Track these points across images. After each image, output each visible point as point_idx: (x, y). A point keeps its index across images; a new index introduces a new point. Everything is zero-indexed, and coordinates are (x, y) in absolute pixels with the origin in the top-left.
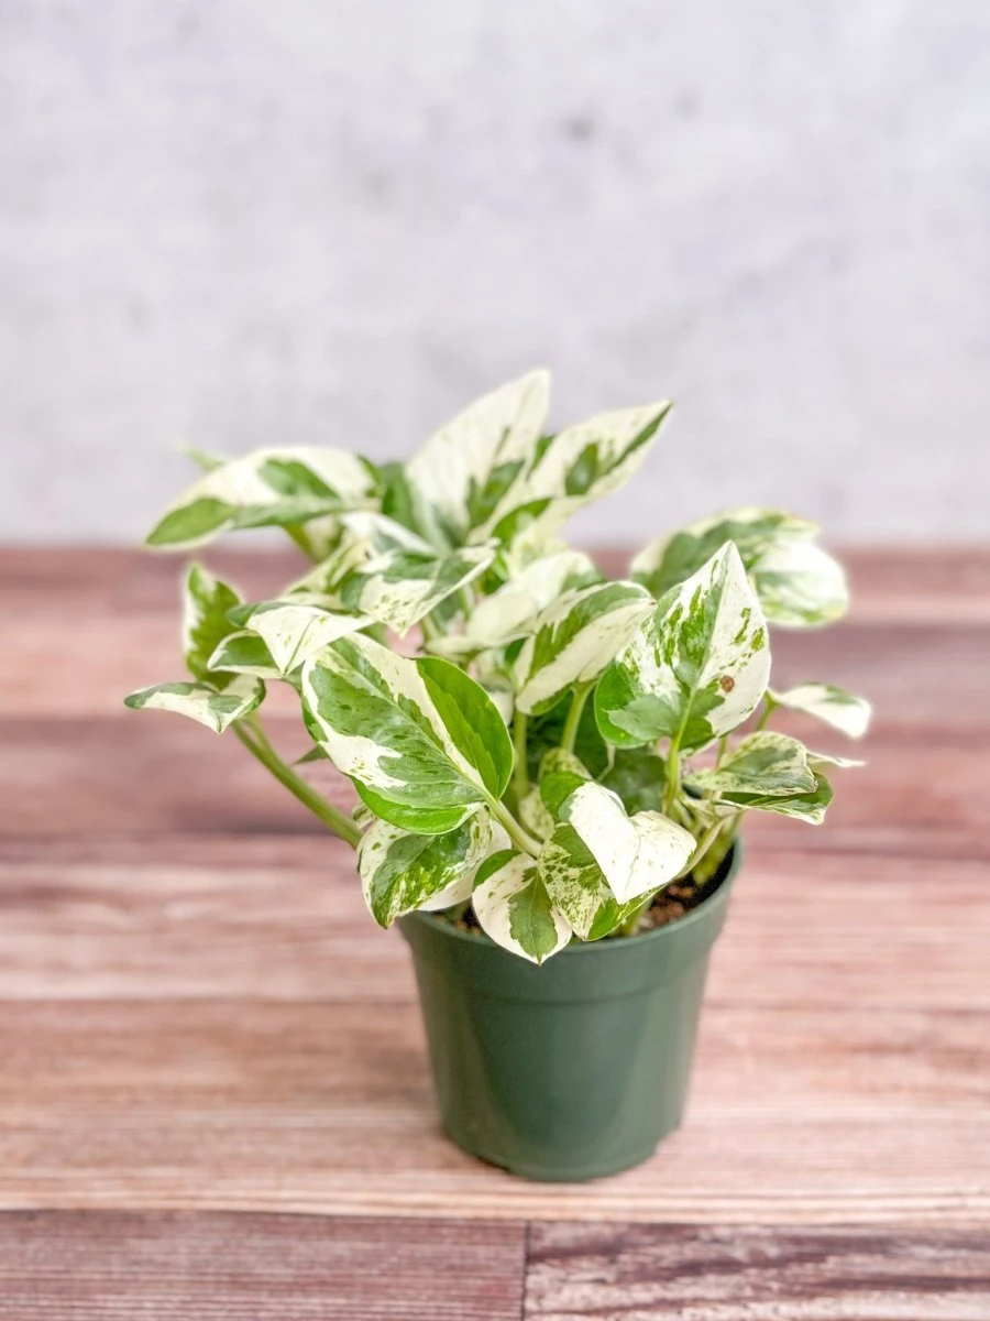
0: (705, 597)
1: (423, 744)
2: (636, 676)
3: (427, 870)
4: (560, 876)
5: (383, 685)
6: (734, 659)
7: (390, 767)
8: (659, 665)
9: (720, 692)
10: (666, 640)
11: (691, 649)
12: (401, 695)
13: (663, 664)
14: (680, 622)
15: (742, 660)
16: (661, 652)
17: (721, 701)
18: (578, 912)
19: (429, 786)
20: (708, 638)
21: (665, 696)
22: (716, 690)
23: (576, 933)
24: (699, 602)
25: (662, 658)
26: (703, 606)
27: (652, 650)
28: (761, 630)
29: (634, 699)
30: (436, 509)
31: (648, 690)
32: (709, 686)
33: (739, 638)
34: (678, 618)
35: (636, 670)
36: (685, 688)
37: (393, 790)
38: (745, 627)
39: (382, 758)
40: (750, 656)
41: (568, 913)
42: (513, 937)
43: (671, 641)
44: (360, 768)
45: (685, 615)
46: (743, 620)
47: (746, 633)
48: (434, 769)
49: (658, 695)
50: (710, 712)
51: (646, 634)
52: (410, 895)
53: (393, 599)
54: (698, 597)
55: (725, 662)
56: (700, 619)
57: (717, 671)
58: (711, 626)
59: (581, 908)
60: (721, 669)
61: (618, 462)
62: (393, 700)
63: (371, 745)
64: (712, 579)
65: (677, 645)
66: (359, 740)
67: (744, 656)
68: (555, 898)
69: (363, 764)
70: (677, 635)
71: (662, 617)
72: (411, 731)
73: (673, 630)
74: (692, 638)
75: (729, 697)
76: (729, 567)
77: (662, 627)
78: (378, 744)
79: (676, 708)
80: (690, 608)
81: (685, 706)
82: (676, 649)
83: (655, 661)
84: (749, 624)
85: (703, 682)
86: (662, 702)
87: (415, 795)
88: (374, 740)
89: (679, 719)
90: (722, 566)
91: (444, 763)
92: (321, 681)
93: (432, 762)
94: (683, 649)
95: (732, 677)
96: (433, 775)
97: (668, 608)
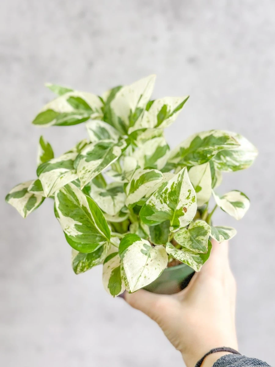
0: (176, 185)
1: (88, 221)
2: (154, 207)
3: (88, 261)
5: (77, 200)
6: (187, 203)
7: (77, 227)
10: (164, 197)
11: (172, 199)
12: (83, 205)
13: (163, 203)
14: (168, 192)
16: (162, 200)
17: (183, 215)
19: (89, 235)
20: (178, 196)
21: (166, 211)
22: (182, 211)
24: (174, 187)
25: (163, 202)
26: (175, 187)
27: (159, 200)
28: (194, 196)
29: (154, 213)
30: (120, 119)
31: (160, 210)
32: (180, 209)
33: (188, 198)
36: (173, 210)
37: (77, 237)
38: (190, 195)
39: (76, 225)
40: (191, 203)
41: (125, 282)
42: (108, 287)
43: (166, 197)
44: (68, 229)
45: (169, 190)
46: (189, 193)
47: (190, 197)
48: (91, 229)
49: (163, 211)
50: (180, 217)
51: (156, 197)
52: (83, 268)
53: (86, 168)
54: (173, 185)
56: (175, 191)
57: (182, 206)
58: (179, 193)
60: (183, 205)
61: (171, 115)
62: (80, 206)
63: (72, 220)
64: (178, 180)
65: (168, 198)
66: (69, 218)
67: (190, 203)
68: (122, 277)
69: (69, 227)
70: (167, 196)
71: (161, 192)
72: (85, 216)
73: (166, 194)
74: (172, 197)
75: (185, 214)
76: (184, 176)
77: (161, 194)
78: (75, 220)
79: (171, 214)
80: (171, 188)
81: (174, 213)
82: (167, 199)
83: (160, 203)
84: (190, 194)
85: (178, 207)
86: (165, 212)
87: (84, 238)
88: (74, 219)
89: (172, 216)
90: (181, 176)
91: (94, 228)
92: (61, 196)
93: (91, 227)
94: (170, 200)
95: (187, 208)
96: (91, 231)
97: (163, 189)
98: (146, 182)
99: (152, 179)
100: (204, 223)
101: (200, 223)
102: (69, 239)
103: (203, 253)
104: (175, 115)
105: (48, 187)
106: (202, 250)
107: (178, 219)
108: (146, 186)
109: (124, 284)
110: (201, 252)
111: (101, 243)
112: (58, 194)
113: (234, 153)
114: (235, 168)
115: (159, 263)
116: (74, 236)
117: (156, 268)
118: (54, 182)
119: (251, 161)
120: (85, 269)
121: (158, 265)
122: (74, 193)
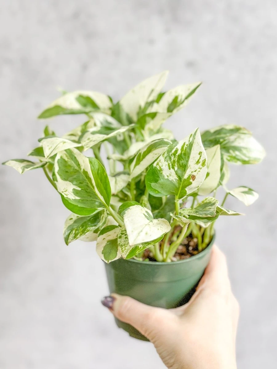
0: (186, 147)
1: (88, 186)
2: (161, 172)
4: (125, 237)
5: (79, 165)
6: (196, 169)
7: (76, 192)
8: (170, 169)
9: (191, 180)
10: (172, 160)
11: (181, 164)
12: (84, 170)
13: (171, 169)
14: (177, 154)
15: (198, 170)
16: (170, 164)
17: (191, 183)
18: (125, 249)
19: (87, 200)
20: (187, 161)
21: (172, 180)
22: (190, 180)
23: (123, 256)
24: (184, 148)
25: (171, 167)
26: (186, 149)
27: (167, 163)
28: (205, 160)
29: (161, 180)
30: (128, 115)
31: (166, 177)
32: (188, 178)
33: (198, 162)
34: (177, 153)
35: (161, 170)
36: (180, 178)
37: (75, 200)
38: (200, 158)
39: (74, 189)
40: (201, 169)
42: (102, 253)
43: (174, 161)
44: (65, 191)
45: (179, 152)
46: (199, 156)
47: (200, 160)
48: (90, 195)
49: (170, 179)
50: (187, 187)
51: (164, 157)
53: (91, 139)
54: (184, 147)
55: (193, 170)
56: (185, 154)
57: (190, 173)
58: (189, 157)
59: (127, 248)
60: (192, 172)
61: (182, 103)
62: (81, 171)
63: (71, 184)
64: (189, 141)
65: (176, 163)
66: (68, 183)
67: (199, 168)
68: (119, 244)
69: (66, 190)
70: (176, 159)
71: (170, 152)
72: (85, 181)
73: (175, 157)
74: (182, 161)
75: (193, 182)
76: (196, 137)
77: (170, 156)
78: (73, 185)
79: (177, 185)
80: (181, 150)
81: (180, 184)
82: (176, 164)
83: (168, 167)
85: (186, 177)
86: (171, 182)
87: (81, 203)
88: (72, 183)
89: (178, 189)
90: (193, 136)
91: (93, 193)
92: (61, 162)
93: (90, 192)
94: (178, 164)
95: (195, 175)
96: (89, 197)
97: (173, 149)
98: (155, 150)
99: (160, 146)
100: (211, 199)
101: (207, 200)
102: (65, 201)
103: (211, 216)
104: (186, 101)
105: (49, 149)
106: (210, 214)
107: (185, 190)
108: (154, 154)
109: (121, 251)
110: (209, 216)
111: (100, 209)
112: (58, 160)
113: (242, 149)
114: (244, 162)
115: (162, 226)
116: (71, 199)
117: (158, 229)
118: (55, 145)
119: (259, 159)
120: (78, 236)
121: (161, 227)
122: (75, 158)
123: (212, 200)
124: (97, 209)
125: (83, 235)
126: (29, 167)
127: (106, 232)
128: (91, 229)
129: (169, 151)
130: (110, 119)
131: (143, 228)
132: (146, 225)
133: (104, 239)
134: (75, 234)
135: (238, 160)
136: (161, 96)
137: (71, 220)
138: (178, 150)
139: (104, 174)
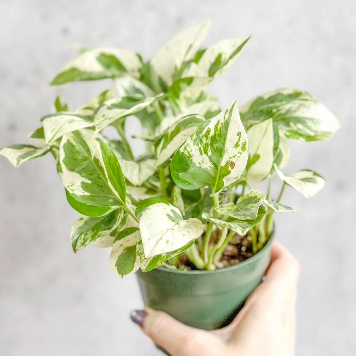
0: (221, 126)
1: (100, 178)
2: (191, 159)
3: (93, 231)
5: (88, 151)
6: (235, 154)
7: (85, 186)
8: (201, 154)
9: (230, 169)
10: (204, 143)
11: (216, 148)
12: (95, 157)
13: (204, 154)
14: (210, 136)
15: (238, 155)
16: (202, 149)
17: (229, 172)
18: (144, 259)
19: (99, 196)
20: (224, 144)
21: (207, 168)
22: (229, 167)
23: (141, 268)
24: (219, 128)
25: (203, 152)
26: (220, 129)
27: (197, 147)
28: (245, 142)
29: (190, 168)
31: (198, 165)
32: (225, 166)
33: (237, 145)
34: (209, 134)
35: (191, 156)
36: (216, 166)
37: (83, 197)
38: (239, 141)
39: (83, 183)
40: (241, 154)
41: (141, 258)
42: (116, 265)
43: (207, 144)
44: (71, 186)
45: (212, 133)
46: (238, 137)
47: (239, 143)
48: (103, 189)
49: (203, 168)
50: (225, 177)
51: (193, 140)
52: (84, 241)
53: (107, 116)
54: (218, 126)
55: (232, 155)
56: (219, 135)
57: (229, 159)
58: (225, 139)
60: (230, 158)
61: (226, 63)
62: (91, 158)
63: (78, 176)
64: (224, 118)
65: (209, 146)
66: (75, 174)
67: (239, 153)
68: (138, 251)
69: (73, 184)
70: (209, 142)
71: (200, 133)
72: (96, 172)
73: (207, 139)
74: (216, 144)
75: (232, 171)
76: (233, 112)
77: (201, 138)
78: (82, 177)
79: (213, 174)
80: (214, 130)
81: (217, 173)
82: (209, 148)
83: (199, 152)
84: (240, 139)
85: (223, 163)
86: (205, 171)
87: (91, 200)
88: (81, 174)
89: (214, 179)
90: (229, 112)
91: (107, 187)
92: (68, 148)
93: (102, 186)
94: (212, 149)
95: (234, 162)
96: (101, 192)
97: (203, 129)
99: (190, 125)
100: (257, 192)
101: (252, 193)
102: (70, 198)
104: (231, 62)
105: (52, 131)
106: (249, 216)
107: (222, 180)
108: (182, 135)
109: (139, 261)
110: (249, 218)
111: (114, 207)
112: (65, 144)
113: (308, 121)
114: (309, 138)
115: (190, 230)
116: (79, 196)
117: (184, 235)
118: (59, 126)
119: (330, 133)
120: (88, 242)
121: (188, 232)
122: (84, 142)
123: (259, 193)
124: (110, 208)
125: (93, 241)
126: (26, 157)
127: (125, 236)
128: (103, 234)
129: (198, 133)
130: (139, 85)
131: (163, 234)
132: (168, 230)
133: (121, 245)
134: (84, 239)
135: (301, 135)
136: (200, 53)
137: (82, 221)
138: (210, 130)
139: (116, 164)
